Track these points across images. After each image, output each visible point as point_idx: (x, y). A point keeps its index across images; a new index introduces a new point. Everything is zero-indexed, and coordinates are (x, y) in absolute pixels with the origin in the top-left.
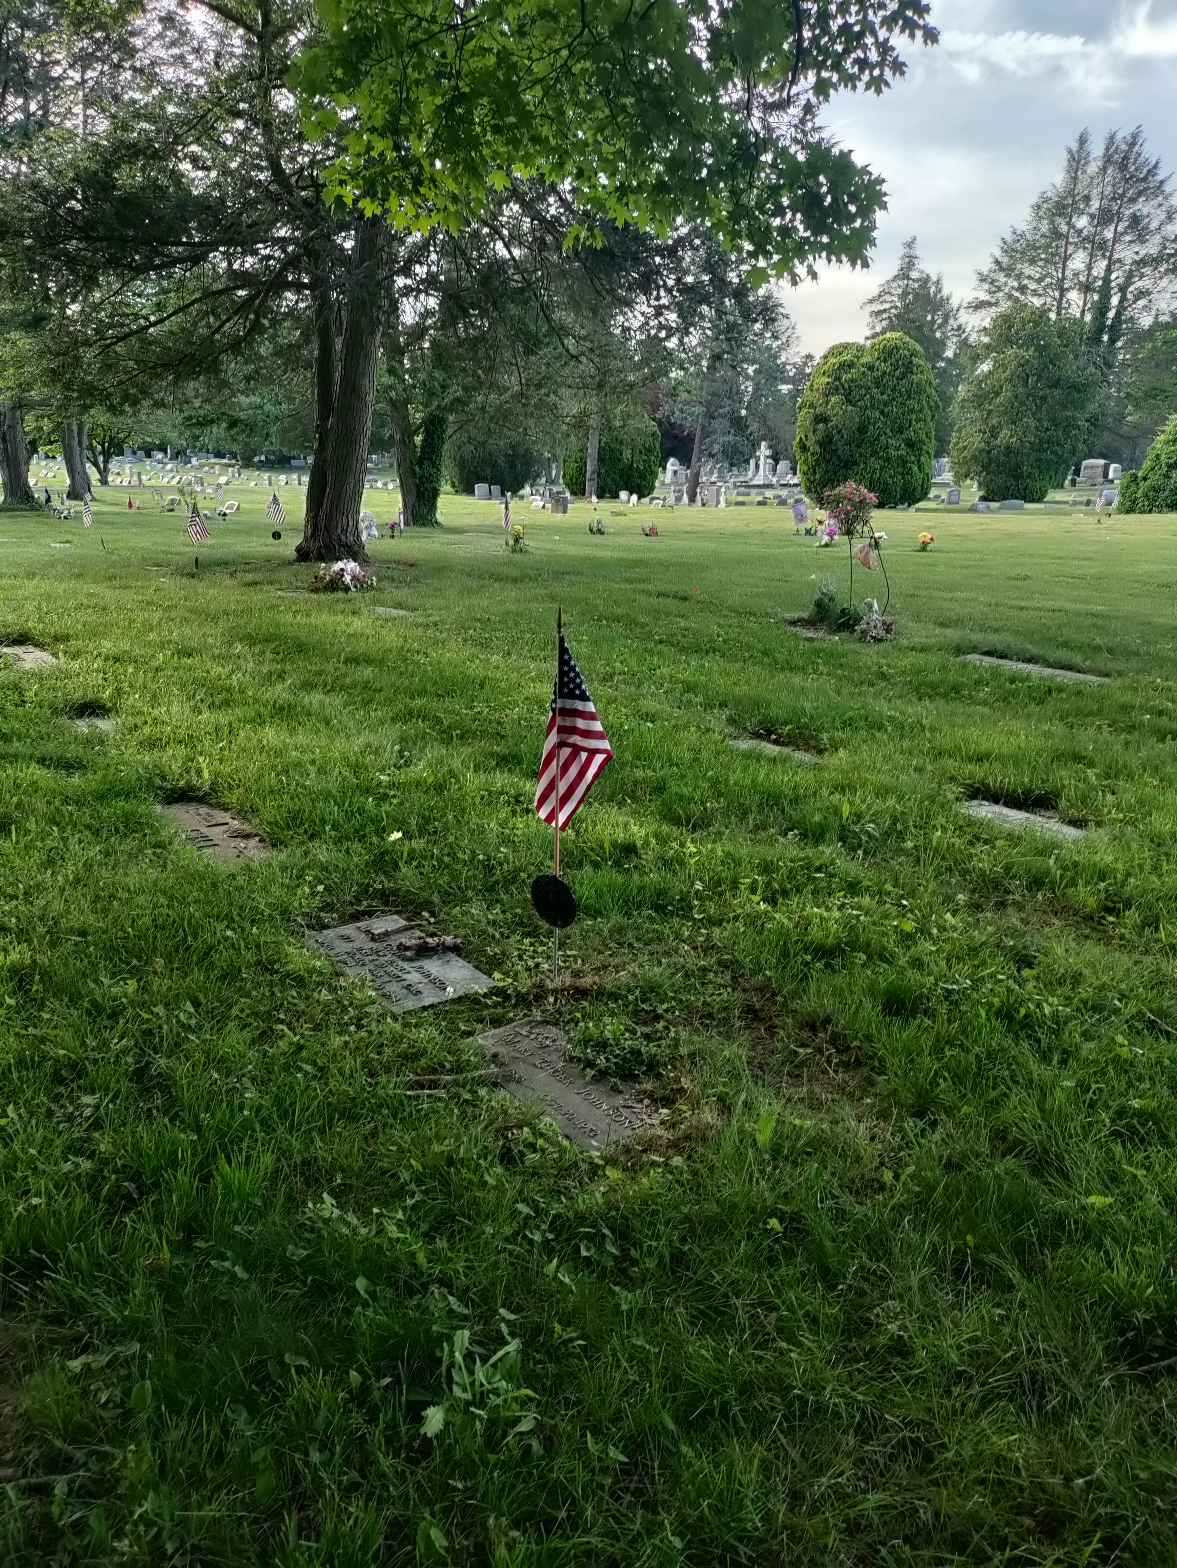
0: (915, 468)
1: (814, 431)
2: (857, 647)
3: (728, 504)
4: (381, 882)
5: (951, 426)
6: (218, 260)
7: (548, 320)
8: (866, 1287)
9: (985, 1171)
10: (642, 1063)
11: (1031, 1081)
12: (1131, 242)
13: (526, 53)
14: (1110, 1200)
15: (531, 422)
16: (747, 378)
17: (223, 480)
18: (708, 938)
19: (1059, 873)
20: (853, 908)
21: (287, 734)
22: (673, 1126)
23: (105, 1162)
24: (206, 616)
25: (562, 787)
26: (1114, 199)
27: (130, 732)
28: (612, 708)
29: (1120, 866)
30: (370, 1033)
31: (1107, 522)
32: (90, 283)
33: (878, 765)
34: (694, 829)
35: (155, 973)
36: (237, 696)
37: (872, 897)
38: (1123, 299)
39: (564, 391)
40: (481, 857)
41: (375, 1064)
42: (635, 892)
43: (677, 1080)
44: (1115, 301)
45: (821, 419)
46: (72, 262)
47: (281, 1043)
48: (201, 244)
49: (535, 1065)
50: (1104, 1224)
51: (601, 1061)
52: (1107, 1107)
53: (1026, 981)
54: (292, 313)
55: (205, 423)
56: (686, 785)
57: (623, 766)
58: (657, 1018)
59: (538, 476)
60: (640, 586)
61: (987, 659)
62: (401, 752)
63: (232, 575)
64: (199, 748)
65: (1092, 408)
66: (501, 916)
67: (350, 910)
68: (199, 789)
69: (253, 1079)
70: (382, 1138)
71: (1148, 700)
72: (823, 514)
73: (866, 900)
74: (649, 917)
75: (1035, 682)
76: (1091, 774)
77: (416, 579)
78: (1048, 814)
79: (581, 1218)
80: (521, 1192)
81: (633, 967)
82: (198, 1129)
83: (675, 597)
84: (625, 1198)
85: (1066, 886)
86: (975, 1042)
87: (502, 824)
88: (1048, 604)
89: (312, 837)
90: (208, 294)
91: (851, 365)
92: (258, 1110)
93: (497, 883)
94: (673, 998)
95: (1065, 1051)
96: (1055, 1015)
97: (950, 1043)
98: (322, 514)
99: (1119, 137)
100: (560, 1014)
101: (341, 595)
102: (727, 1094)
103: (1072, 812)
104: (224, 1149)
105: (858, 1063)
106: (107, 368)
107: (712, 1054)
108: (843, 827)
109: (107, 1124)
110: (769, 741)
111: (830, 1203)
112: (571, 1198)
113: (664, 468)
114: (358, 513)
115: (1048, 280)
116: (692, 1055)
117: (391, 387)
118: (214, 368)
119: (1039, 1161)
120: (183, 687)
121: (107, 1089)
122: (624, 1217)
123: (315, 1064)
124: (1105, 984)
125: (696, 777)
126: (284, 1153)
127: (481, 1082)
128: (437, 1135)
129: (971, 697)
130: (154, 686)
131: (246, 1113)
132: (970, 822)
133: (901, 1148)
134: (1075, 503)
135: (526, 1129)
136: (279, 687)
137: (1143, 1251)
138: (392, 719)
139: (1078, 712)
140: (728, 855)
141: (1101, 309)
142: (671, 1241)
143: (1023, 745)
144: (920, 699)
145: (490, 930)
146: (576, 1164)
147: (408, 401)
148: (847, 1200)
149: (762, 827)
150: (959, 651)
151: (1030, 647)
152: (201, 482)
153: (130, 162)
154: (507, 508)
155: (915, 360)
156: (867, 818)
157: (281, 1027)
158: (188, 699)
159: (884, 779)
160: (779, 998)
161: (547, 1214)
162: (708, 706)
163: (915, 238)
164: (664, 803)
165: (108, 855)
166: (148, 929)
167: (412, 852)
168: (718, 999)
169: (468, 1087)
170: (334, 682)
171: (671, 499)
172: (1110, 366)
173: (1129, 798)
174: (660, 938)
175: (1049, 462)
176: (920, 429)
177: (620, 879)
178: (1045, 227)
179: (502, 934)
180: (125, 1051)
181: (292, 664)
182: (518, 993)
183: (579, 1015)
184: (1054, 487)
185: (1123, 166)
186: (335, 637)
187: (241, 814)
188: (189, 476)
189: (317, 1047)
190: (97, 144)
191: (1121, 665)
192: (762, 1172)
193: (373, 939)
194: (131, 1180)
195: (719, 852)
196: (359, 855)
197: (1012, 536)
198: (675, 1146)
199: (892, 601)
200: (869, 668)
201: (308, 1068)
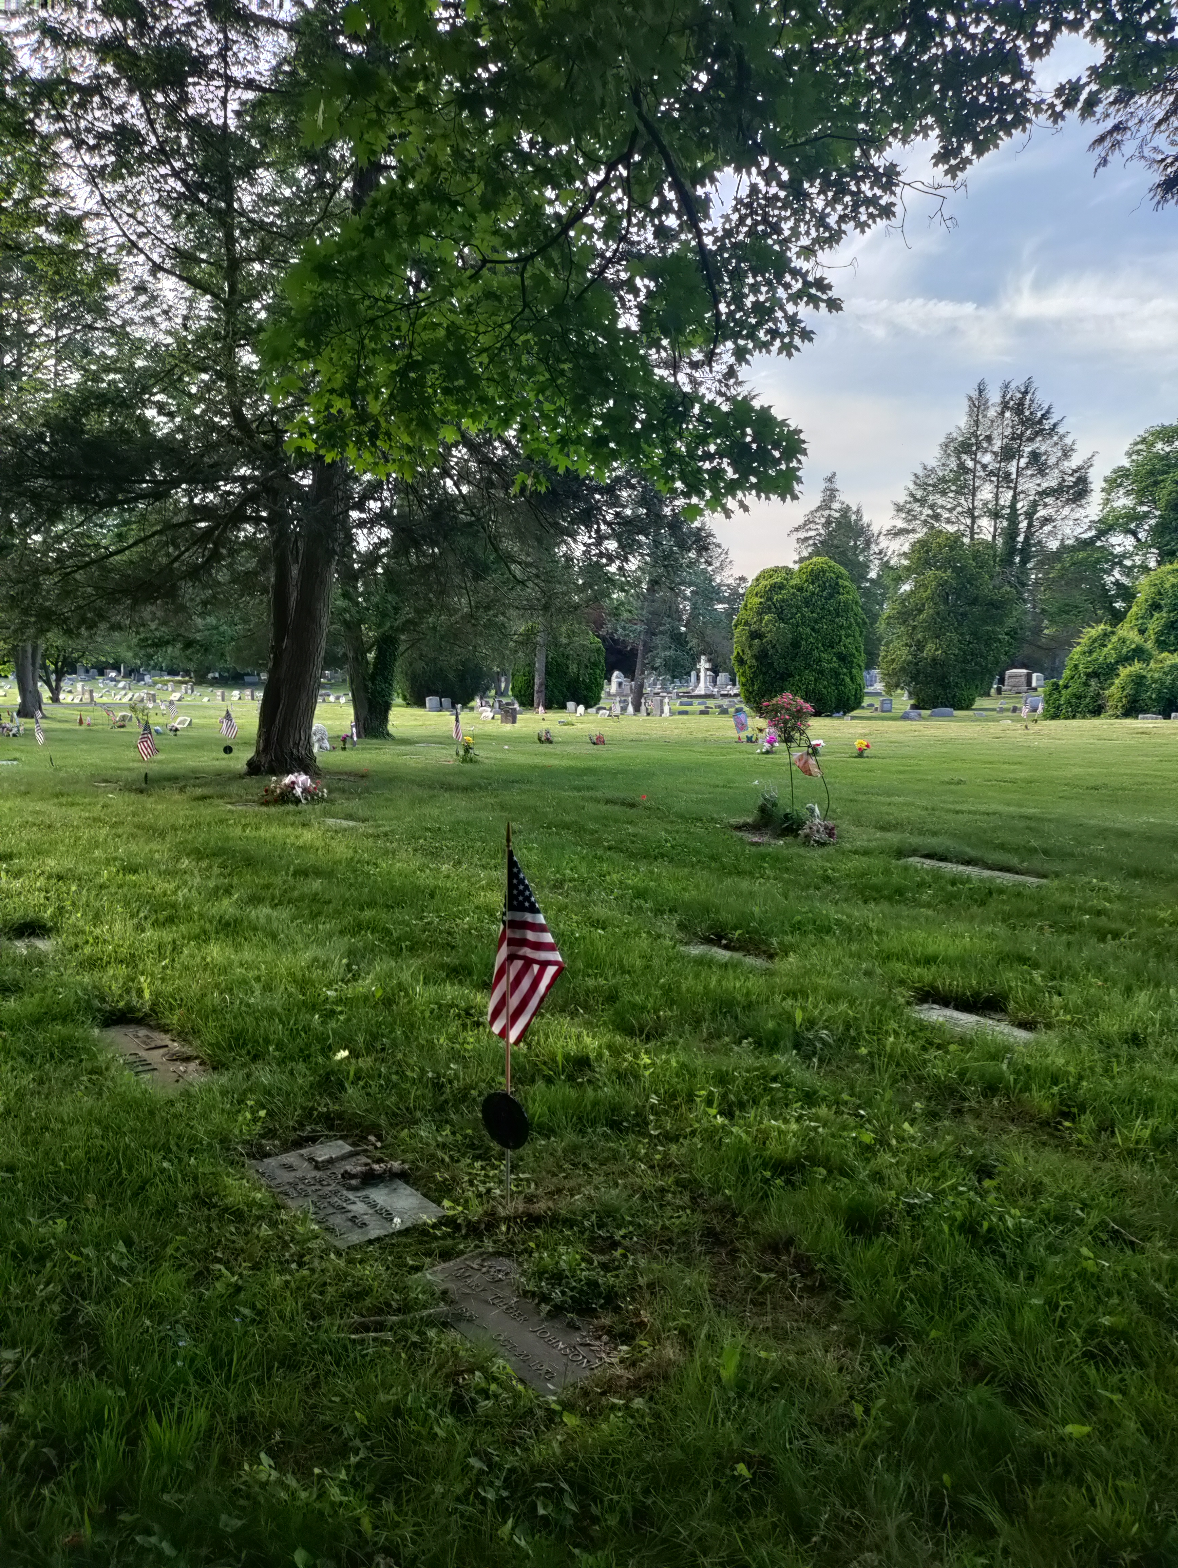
0: (848, 680)
1: (750, 646)
2: (802, 851)
3: (672, 713)
4: (326, 1105)
5: (879, 640)
6: (180, 496)
7: (496, 549)
8: (841, 1538)
9: (958, 1400)
10: (600, 1295)
11: (998, 1300)
12: (1032, 475)
13: (473, 327)
14: (1087, 1429)
15: (480, 641)
16: (685, 598)
17: (175, 696)
18: (666, 1155)
19: (1012, 1077)
20: (811, 1120)
21: (232, 950)
22: (634, 1364)
23: (23, 1426)
24: (155, 832)
25: (514, 1002)
26: (1013, 439)
27: (70, 953)
28: (562, 916)
29: (1071, 1069)
30: (312, 1271)
31: (1034, 728)
32: (55, 516)
33: (828, 969)
34: (648, 1040)
35: (87, 1210)
36: (182, 913)
37: (829, 1107)
38: (1030, 525)
39: (512, 612)
40: (430, 1075)
41: (318, 1305)
42: (589, 1108)
43: (637, 1314)
44: (1023, 525)
45: (755, 635)
46: (35, 497)
47: (218, 1285)
48: (164, 481)
49: (487, 1302)
50: (1082, 1456)
51: (556, 1295)
52: (1078, 1326)
53: (987, 1192)
54: (250, 542)
55: (159, 644)
56: (638, 993)
57: (574, 975)
58: (615, 1245)
59: (488, 688)
60: (588, 794)
61: (928, 862)
62: (348, 966)
63: (182, 790)
64: (140, 967)
65: (1010, 622)
66: (451, 1138)
67: (293, 1136)
68: (139, 1010)
69: (187, 1326)
70: (324, 1389)
71: (1086, 901)
72: (762, 723)
73: (823, 1111)
74: (605, 1135)
75: (975, 884)
76: (1037, 975)
77: (367, 790)
78: (997, 1017)
79: (538, 1472)
80: (472, 1444)
81: (588, 1190)
82: (127, 1384)
83: (623, 804)
84: (584, 1447)
85: (1021, 1091)
86: (940, 1259)
87: (453, 1039)
88: (983, 808)
89: (255, 1058)
90: (168, 527)
91: (780, 587)
92: (192, 1361)
93: (446, 1102)
94: (630, 1223)
95: (1031, 1267)
96: (1018, 1227)
97: (915, 1262)
98: (275, 730)
99: (1013, 385)
100: (513, 1243)
101: (291, 807)
102: (689, 1326)
103: (1021, 1014)
104: (155, 1406)
105: (823, 1287)
106: (66, 594)
107: (673, 1283)
108: (796, 1033)
109: (28, 1381)
110: (720, 946)
111: (798, 1443)
112: (526, 1450)
113: (610, 681)
114: (310, 727)
115: (959, 509)
116: (651, 1286)
117: (345, 610)
118: (172, 593)
119: (1012, 1388)
120: (127, 904)
121: (30, 1342)
122: (584, 1469)
123: (253, 1307)
124: (1066, 1192)
125: (648, 985)
126: (218, 1409)
127: (430, 1322)
128: (383, 1384)
129: (915, 900)
130: (98, 904)
131: (179, 1363)
132: (922, 1026)
133: (870, 1379)
134: (1002, 710)
135: (477, 1373)
136: (226, 902)
137: (1124, 1484)
138: (341, 932)
139: (1020, 914)
140: (683, 1066)
141: (1011, 533)
142: (634, 1494)
143: (968, 946)
144: (865, 902)
145: (439, 1153)
146: (531, 1411)
147: (362, 621)
148: (817, 1439)
149: (715, 1035)
150: (901, 853)
151: (968, 849)
152: (153, 698)
153: (98, 410)
154: (457, 720)
155: (840, 581)
156: (821, 1024)
157: (218, 1266)
158: (132, 917)
159: (835, 983)
160: (739, 1219)
161: (501, 1468)
162: (658, 912)
163: (834, 474)
164: (617, 1013)
165: (41, 1082)
166: (81, 1163)
167: (358, 1071)
168: (677, 1222)
169: (416, 1328)
170: (282, 895)
171: (617, 709)
172: (1024, 585)
173: (1075, 999)
174: (616, 1157)
175: (974, 673)
176: (851, 643)
177: (573, 1094)
178: (953, 464)
179: (451, 1157)
180: (51, 1299)
181: (240, 878)
182: (469, 1223)
183: (532, 1244)
184: (981, 696)
185: (1019, 410)
186: (284, 849)
187: (182, 1036)
188: (141, 693)
189: (256, 1288)
190: (67, 394)
191: (1057, 867)
192: (728, 1412)
193: (317, 1167)
194: (51, 1446)
195: (674, 1063)
196: (304, 1077)
197: (945, 742)
198: (636, 1386)
199: (833, 806)
200: (815, 872)
201: (246, 1311)
